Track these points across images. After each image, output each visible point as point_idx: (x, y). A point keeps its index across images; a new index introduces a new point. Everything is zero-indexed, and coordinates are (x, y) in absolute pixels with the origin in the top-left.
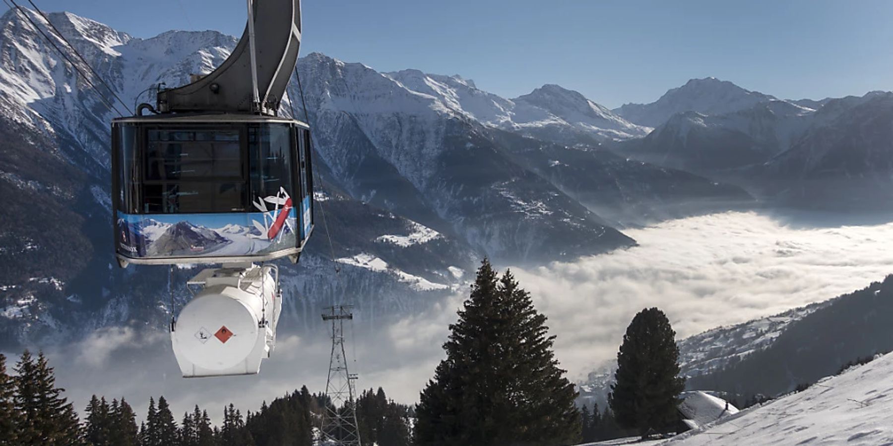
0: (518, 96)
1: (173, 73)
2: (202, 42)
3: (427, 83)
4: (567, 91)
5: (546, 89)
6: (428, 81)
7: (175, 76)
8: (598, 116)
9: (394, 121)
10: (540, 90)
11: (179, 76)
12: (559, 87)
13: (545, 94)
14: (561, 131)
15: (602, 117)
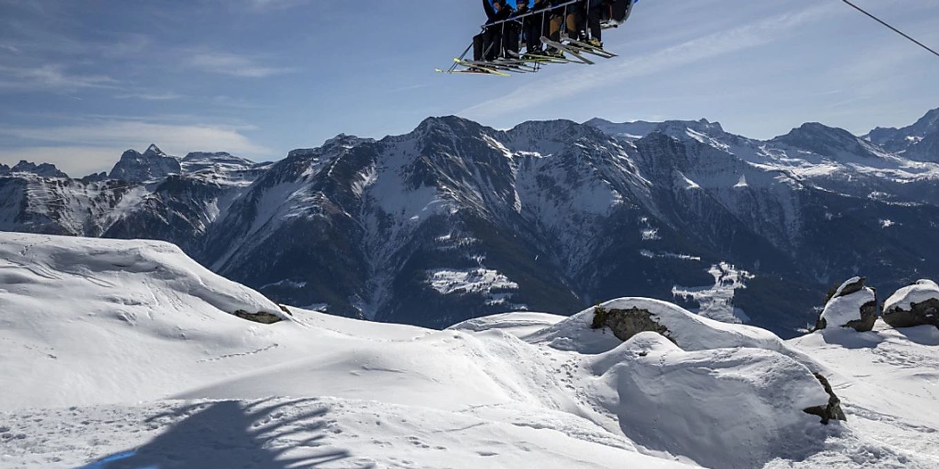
0: (774, 137)
1: (556, 164)
2: (556, 131)
3: (689, 134)
4: (831, 128)
5: (807, 128)
6: (689, 131)
7: (560, 167)
8: (870, 155)
9: (748, 195)
10: (799, 129)
11: (563, 166)
12: (821, 125)
13: (806, 134)
14: (849, 180)
15: (875, 155)
